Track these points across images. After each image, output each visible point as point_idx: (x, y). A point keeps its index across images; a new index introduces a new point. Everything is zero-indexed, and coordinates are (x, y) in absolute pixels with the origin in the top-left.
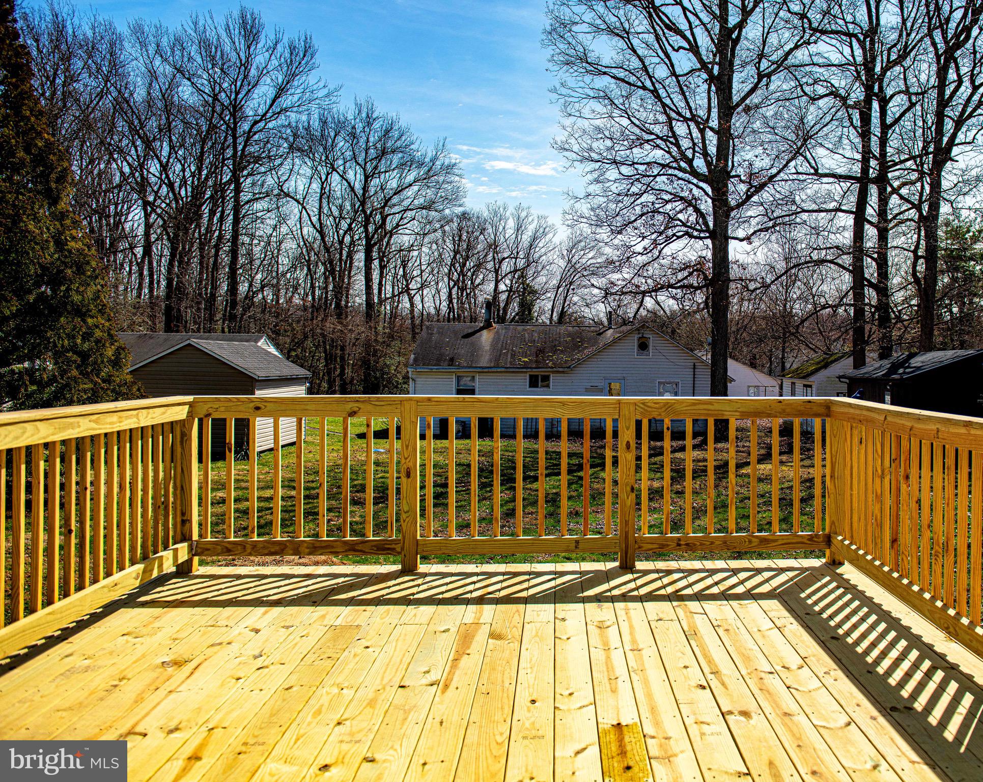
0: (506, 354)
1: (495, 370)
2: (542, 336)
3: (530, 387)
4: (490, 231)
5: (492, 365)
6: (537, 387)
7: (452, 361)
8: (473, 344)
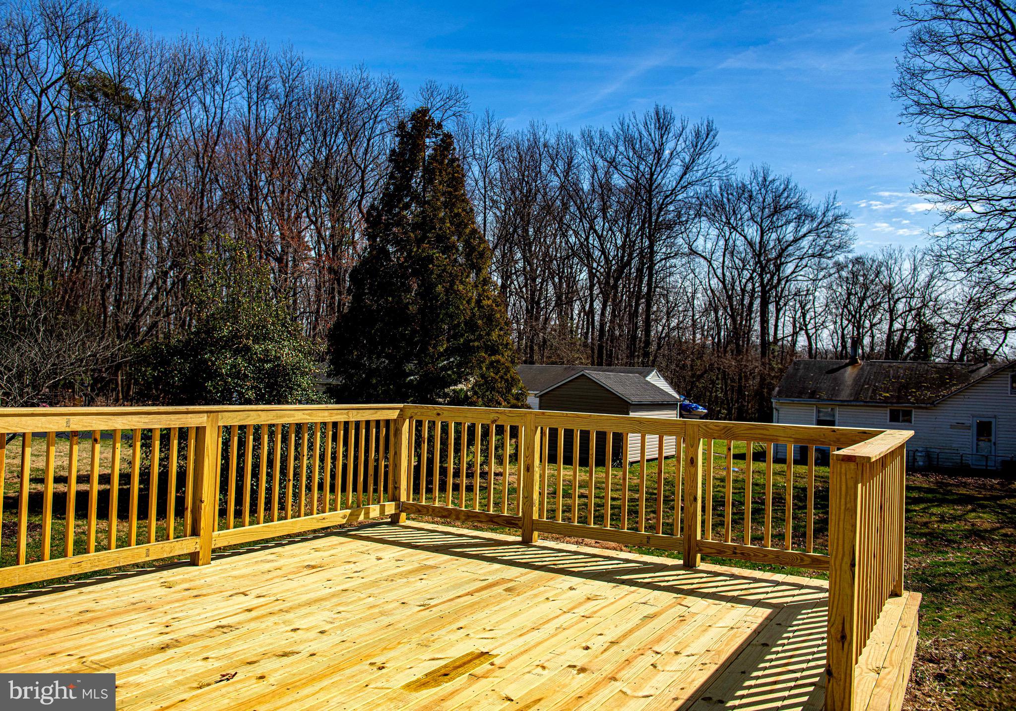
0: (868, 389)
1: (854, 403)
2: (908, 372)
3: (891, 421)
4: (885, 273)
5: (852, 398)
6: (898, 421)
7: (813, 395)
8: (835, 379)
